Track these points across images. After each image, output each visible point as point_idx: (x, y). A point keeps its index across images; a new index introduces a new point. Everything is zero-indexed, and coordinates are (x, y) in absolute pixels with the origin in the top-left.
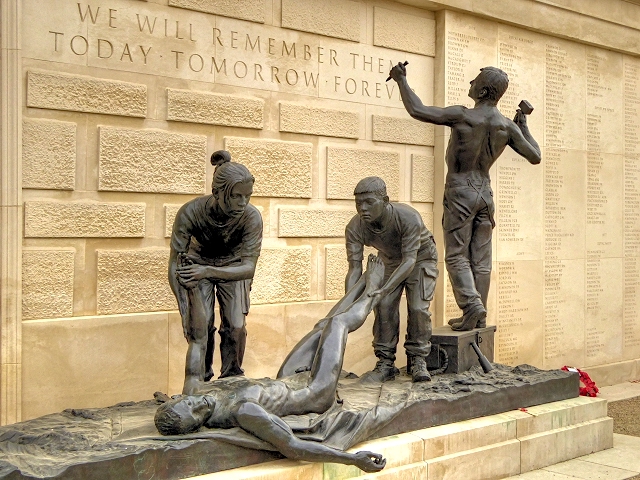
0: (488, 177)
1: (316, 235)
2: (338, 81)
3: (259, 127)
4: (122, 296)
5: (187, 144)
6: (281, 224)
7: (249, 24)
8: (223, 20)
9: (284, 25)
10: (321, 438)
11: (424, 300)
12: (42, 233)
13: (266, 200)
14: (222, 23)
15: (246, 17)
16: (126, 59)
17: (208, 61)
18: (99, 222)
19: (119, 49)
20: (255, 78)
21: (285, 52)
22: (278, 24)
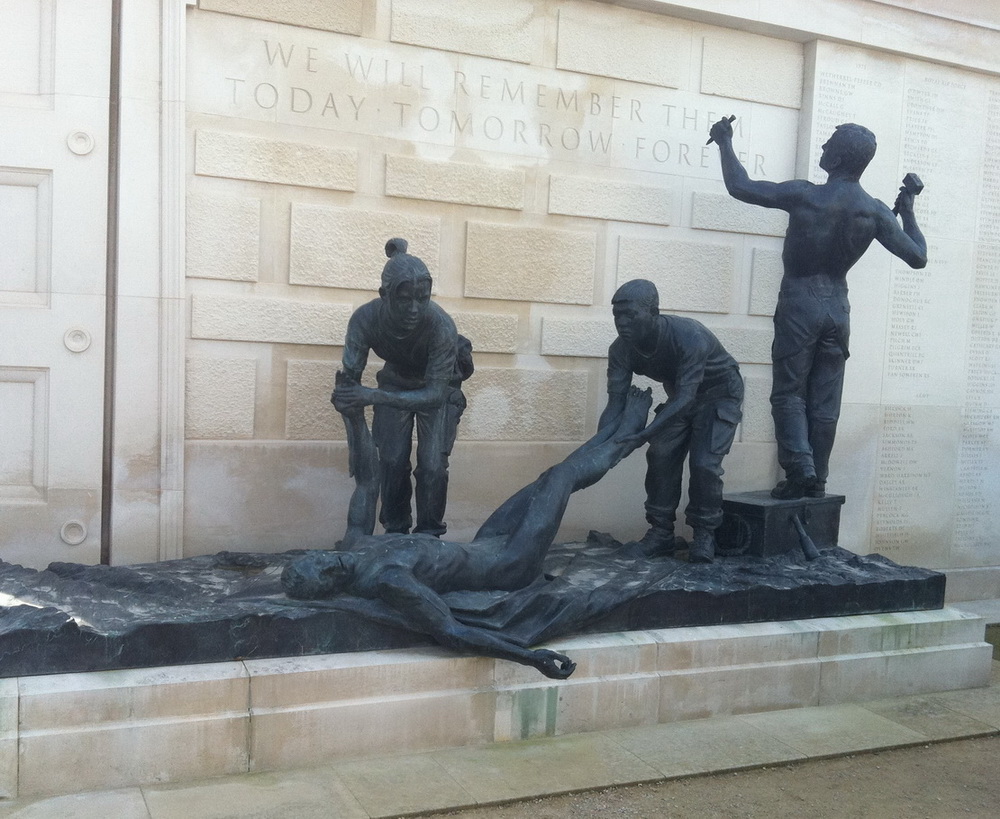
0: (844, 284)
1: (596, 354)
2: (641, 142)
3: (517, 207)
4: (319, 418)
5: (412, 228)
6: (545, 337)
7: (508, 64)
8: (470, 60)
9: (560, 66)
10: (498, 625)
11: (710, 452)
12: (213, 334)
13: (525, 305)
14: (469, 65)
15: (502, 56)
16: (330, 112)
17: (446, 117)
18: (289, 323)
19: (320, 101)
20: (515, 140)
21: (561, 103)
22: (552, 65)
